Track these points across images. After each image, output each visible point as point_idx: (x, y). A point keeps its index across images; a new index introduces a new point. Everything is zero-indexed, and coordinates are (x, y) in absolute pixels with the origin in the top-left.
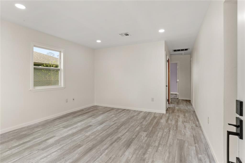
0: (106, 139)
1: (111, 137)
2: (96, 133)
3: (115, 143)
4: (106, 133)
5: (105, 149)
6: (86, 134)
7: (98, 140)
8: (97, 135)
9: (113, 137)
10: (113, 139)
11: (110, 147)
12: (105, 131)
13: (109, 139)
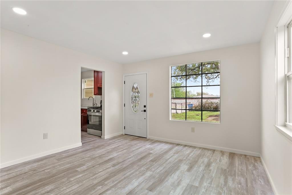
0: (128, 166)
1: (121, 168)
2: (139, 173)
3: (120, 162)
4: (126, 173)
5: (130, 158)
6: (151, 173)
7: (137, 165)
8: (137, 170)
9: (120, 167)
10: (121, 166)
11: (125, 159)
12: (127, 177)
13: (125, 165)
